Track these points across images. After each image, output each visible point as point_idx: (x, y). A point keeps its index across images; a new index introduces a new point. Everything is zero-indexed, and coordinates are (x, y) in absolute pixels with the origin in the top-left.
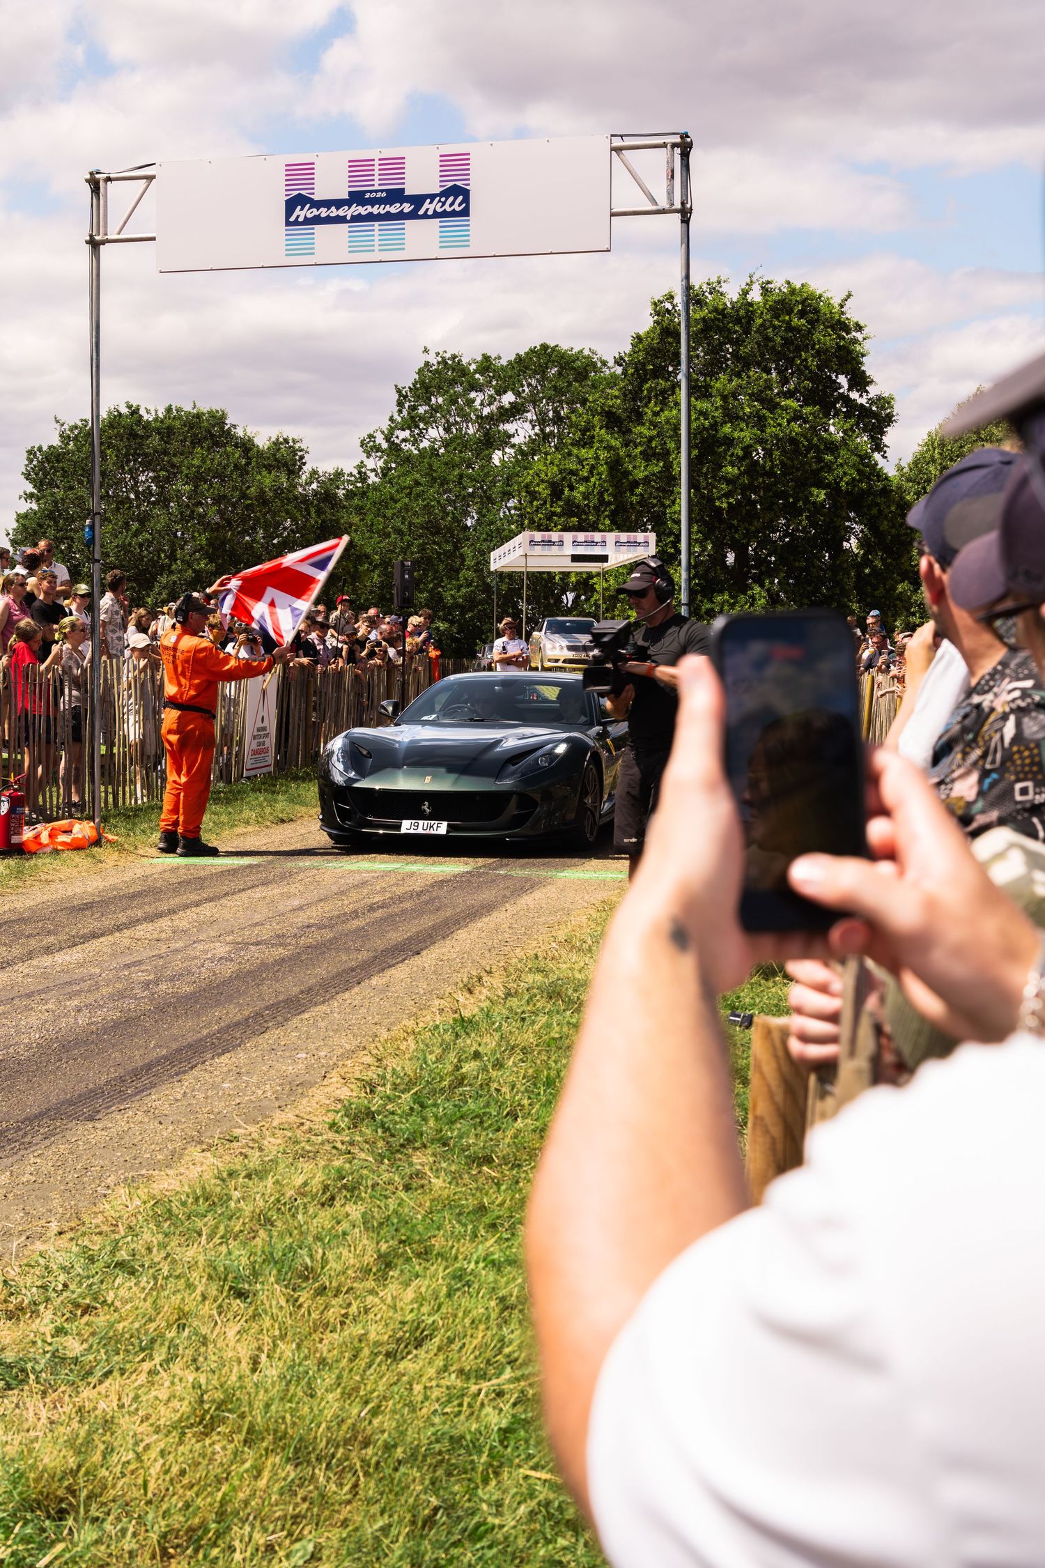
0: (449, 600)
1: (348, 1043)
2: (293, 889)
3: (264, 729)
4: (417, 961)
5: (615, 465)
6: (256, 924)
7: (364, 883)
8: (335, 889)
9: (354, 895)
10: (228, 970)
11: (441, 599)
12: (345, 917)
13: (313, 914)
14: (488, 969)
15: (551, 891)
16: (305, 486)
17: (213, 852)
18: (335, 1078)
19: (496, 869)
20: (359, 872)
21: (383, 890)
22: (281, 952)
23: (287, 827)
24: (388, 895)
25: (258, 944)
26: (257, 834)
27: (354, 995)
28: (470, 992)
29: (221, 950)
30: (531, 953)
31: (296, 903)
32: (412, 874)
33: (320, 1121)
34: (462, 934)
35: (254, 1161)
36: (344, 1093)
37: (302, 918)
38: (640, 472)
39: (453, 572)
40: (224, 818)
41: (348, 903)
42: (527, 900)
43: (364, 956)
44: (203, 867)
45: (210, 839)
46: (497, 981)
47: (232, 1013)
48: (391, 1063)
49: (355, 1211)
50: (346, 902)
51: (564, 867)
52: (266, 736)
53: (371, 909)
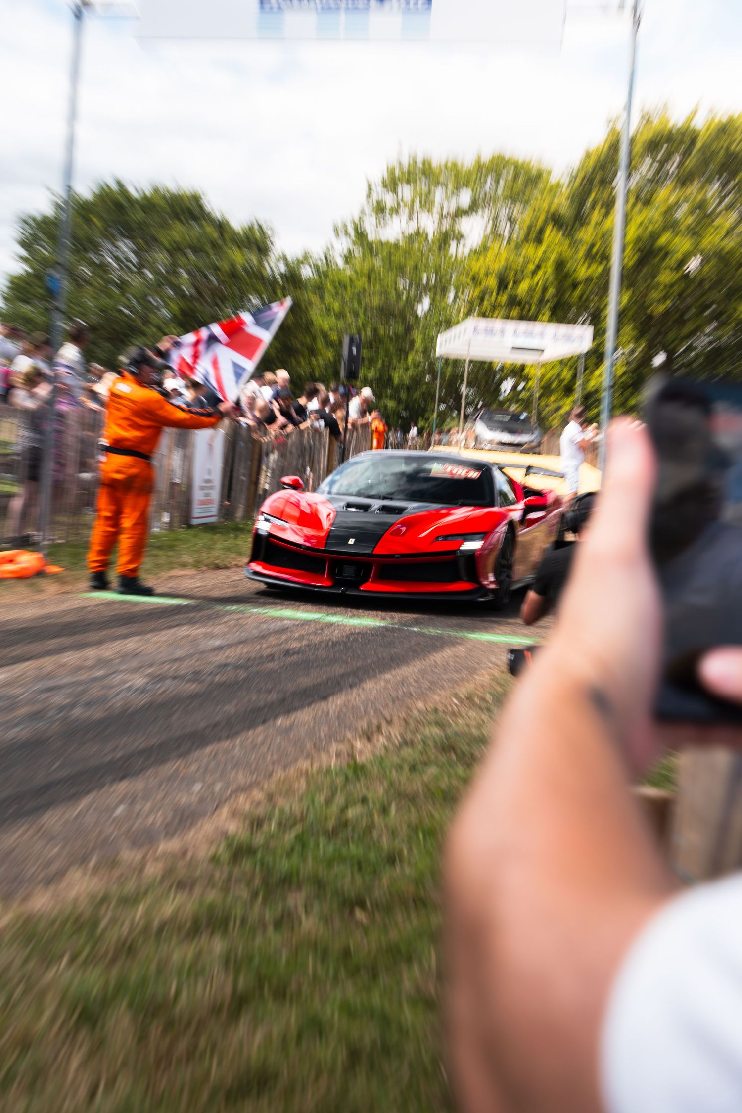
0: (396, 381)
1: (242, 778)
2: (217, 630)
3: (208, 481)
4: (323, 706)
5: (560, 265)
6: (176, 660)
7: (284, 630)
8: (255, 632)
9: (272, 640)
10: (143, 700)
11: (390, 379)
12: (261, 660)
13: (232, 655)
14: (389, 718)
15: (461, 650)
16: (274, 266)
17: (148, 592)
18: (225, 811)
19: (410, 626)
20: (282, 619)
21: (301, 638)
22: (193, 687)
23: (223, 573)
24: (304, 642)
25: (175, 678)
26: (192, 577)
27: (258, 734)
28: (369, 739)
29: (139, 681)
30: (431, 706)
31: (218, 643)
32: (330, 625)
33: (203, 852)
34: (369, 685)
35: (130, 886)
36: (232, 827)
37: (220, 658)
38: (582, 272)
39: (403, 353)
40: (161, 561)
41: (265, 648)
42: (438, 657)
43: (273, 697)
44: (136, 604)
45: (148, 580)
46: (396, 732)
47: (138, 741)
48: (281, 802)
49: (218, 946)
50: (264, 646)
51: (473, 629)
52: (211, 488)
53: (287, 653)
